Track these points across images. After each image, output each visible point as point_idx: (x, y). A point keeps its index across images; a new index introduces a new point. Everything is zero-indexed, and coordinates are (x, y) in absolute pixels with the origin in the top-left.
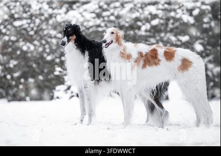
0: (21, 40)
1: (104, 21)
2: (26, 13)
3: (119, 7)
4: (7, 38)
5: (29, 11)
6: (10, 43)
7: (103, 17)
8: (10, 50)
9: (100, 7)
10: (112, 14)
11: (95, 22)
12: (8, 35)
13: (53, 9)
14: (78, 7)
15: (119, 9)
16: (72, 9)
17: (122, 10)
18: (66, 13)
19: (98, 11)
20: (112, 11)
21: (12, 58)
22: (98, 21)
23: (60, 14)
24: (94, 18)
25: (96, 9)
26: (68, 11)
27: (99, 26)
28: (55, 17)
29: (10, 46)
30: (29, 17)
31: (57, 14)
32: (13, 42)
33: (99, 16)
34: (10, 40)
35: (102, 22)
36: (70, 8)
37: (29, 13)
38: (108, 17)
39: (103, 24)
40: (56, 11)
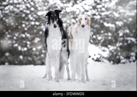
0: (42, 24)
1: (98, 11)
2: (46, 6)
3: (108, 2)
4: (33, 23)
5: (48, 5)
6: (35, 27)
7: (97, 9)
8: (35, 31)
9: (95, 2)
10: (103, 7)
11: (92, 12)
12: (34, 21)
13: (64, 3)
14: (80, 2)
15: (108, 3)
16: (77, 4)
17: (110, 4)
18: (72, 6)
19: (94, 5)
20: (103, 4)
21: (36, 37)
22: (94, 12)
23: (68, 7)
24: (91, 9)
25: (93, 3)
26: (73, 5)
27: (95, 15)
28: (65, 9)
29: (35, 29)
30: (48, 9)
31: (66, 7)
32: (37, 26)
33: (94, 8)
34: (35, 25)
35: (96, 12)
36: (75, 3)
37: (48, 7)
38: (101, 8)
39: (97, 14)
40: (65, 5)
